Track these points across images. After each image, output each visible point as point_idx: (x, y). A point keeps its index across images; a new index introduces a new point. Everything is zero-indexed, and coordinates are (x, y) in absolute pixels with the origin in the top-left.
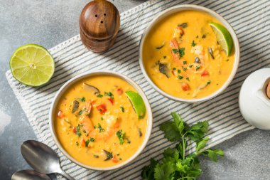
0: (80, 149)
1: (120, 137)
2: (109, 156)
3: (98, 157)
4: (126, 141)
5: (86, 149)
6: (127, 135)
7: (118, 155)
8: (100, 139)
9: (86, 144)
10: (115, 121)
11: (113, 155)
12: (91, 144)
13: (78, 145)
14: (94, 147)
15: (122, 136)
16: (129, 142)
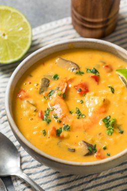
0: (47, 140)
1: (107, 125)
2: (92, 150)
3: (74, 151)
4: (117, 131)
5: (56, 140)
6: (119, 123)
7: (105, 149)
8: (78, 128)
9: (58, 133)
10: (101, 103)
11: (97, 148)
12: (64, 133)
13: (45, 133)
14: (68, 137)
15: (110, 123)
16: (122, 132)
